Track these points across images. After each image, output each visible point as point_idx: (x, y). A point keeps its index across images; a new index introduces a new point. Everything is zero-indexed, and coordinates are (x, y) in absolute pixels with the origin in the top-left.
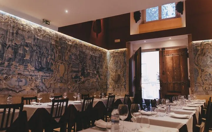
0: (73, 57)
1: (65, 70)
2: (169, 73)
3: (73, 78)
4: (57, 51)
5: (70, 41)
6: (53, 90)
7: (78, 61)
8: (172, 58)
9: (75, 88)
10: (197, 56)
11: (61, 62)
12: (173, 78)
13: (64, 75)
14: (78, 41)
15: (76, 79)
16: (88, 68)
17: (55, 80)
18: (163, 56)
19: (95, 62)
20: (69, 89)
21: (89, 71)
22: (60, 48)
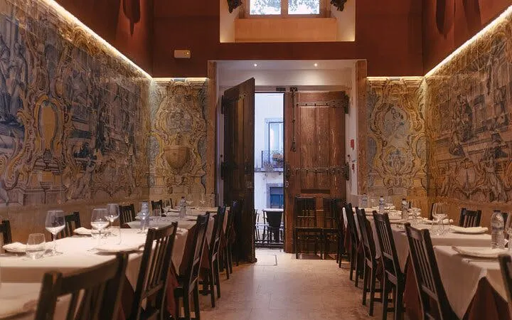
0: (77, 86)
1: (57, 129)
2: (305, 147)
3: (75, 155)
4: (35, 59)
5: (70, 30)
6: (25, 196)
7: (89, 100)
8: (314, 113)
9: (81, 186)
10: (376, 110)
11: (45, 97)
12: (315, 159)
13: (55, 145)
14: (89, 32)
15: (85, 159)
16: (110, 125)
17: (30, 159)
18: (293, 106)
19: (126, 110)
20: (67, 191)
21: (113, 134)
22: (41, 47)
